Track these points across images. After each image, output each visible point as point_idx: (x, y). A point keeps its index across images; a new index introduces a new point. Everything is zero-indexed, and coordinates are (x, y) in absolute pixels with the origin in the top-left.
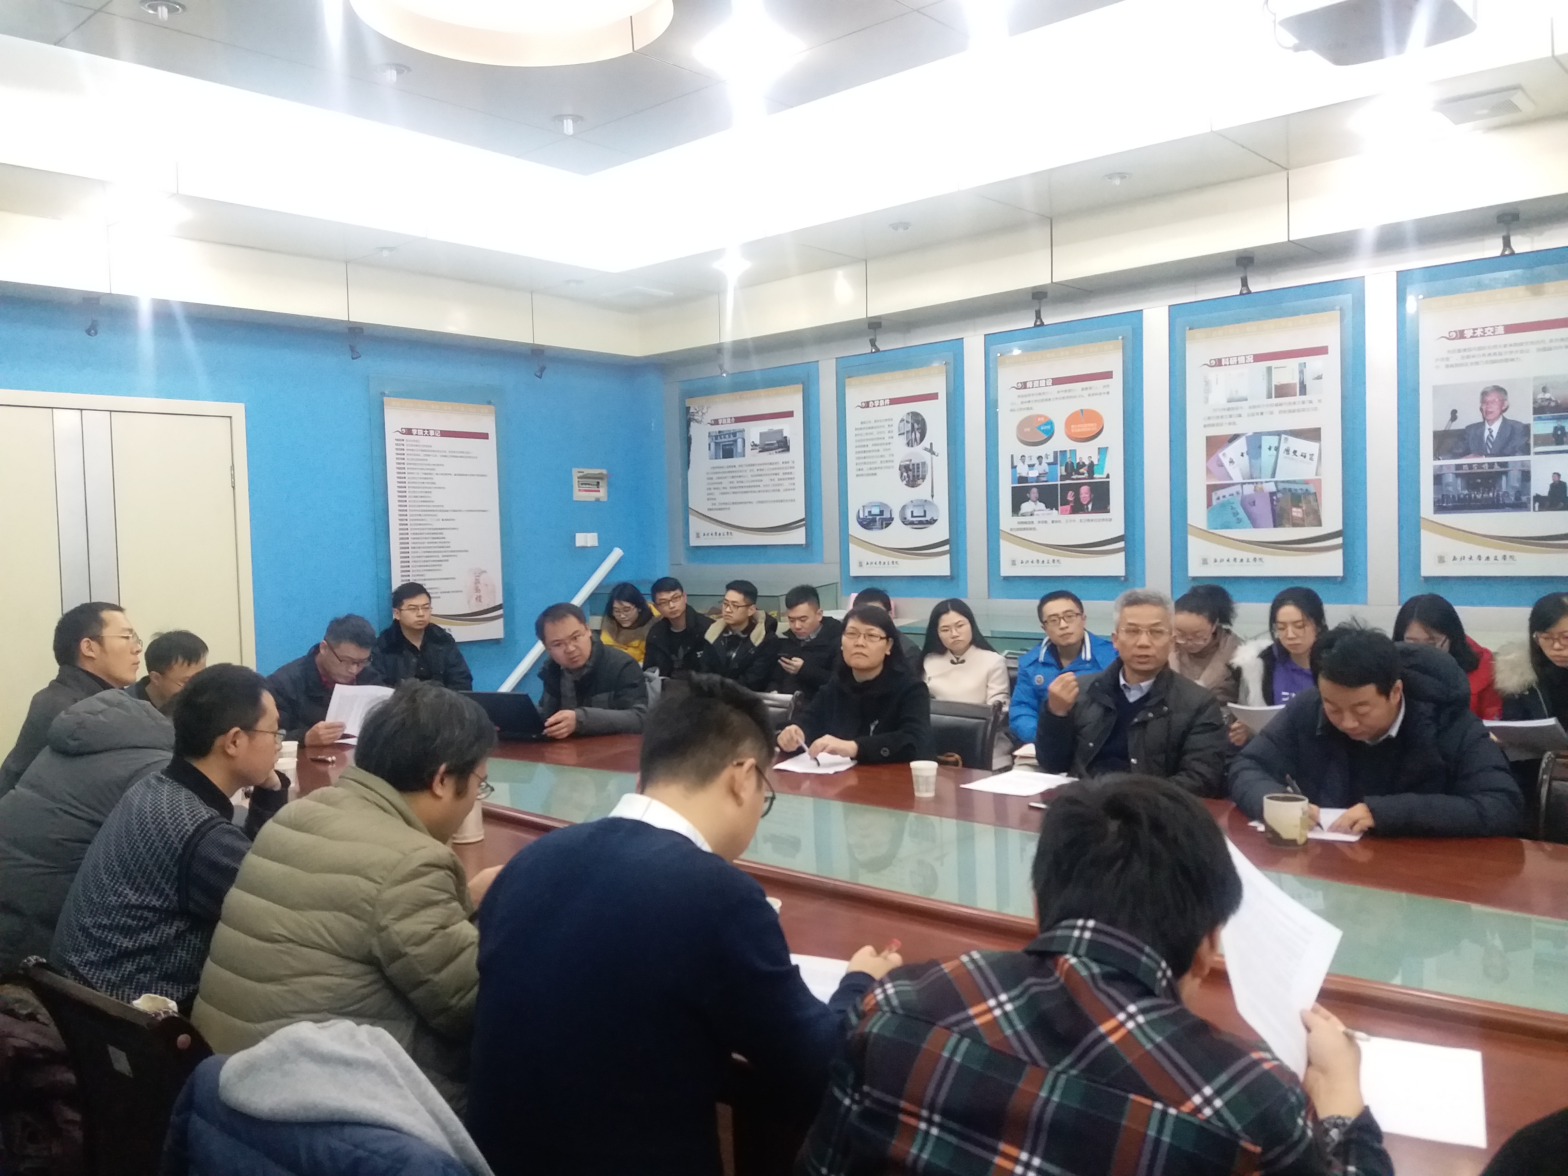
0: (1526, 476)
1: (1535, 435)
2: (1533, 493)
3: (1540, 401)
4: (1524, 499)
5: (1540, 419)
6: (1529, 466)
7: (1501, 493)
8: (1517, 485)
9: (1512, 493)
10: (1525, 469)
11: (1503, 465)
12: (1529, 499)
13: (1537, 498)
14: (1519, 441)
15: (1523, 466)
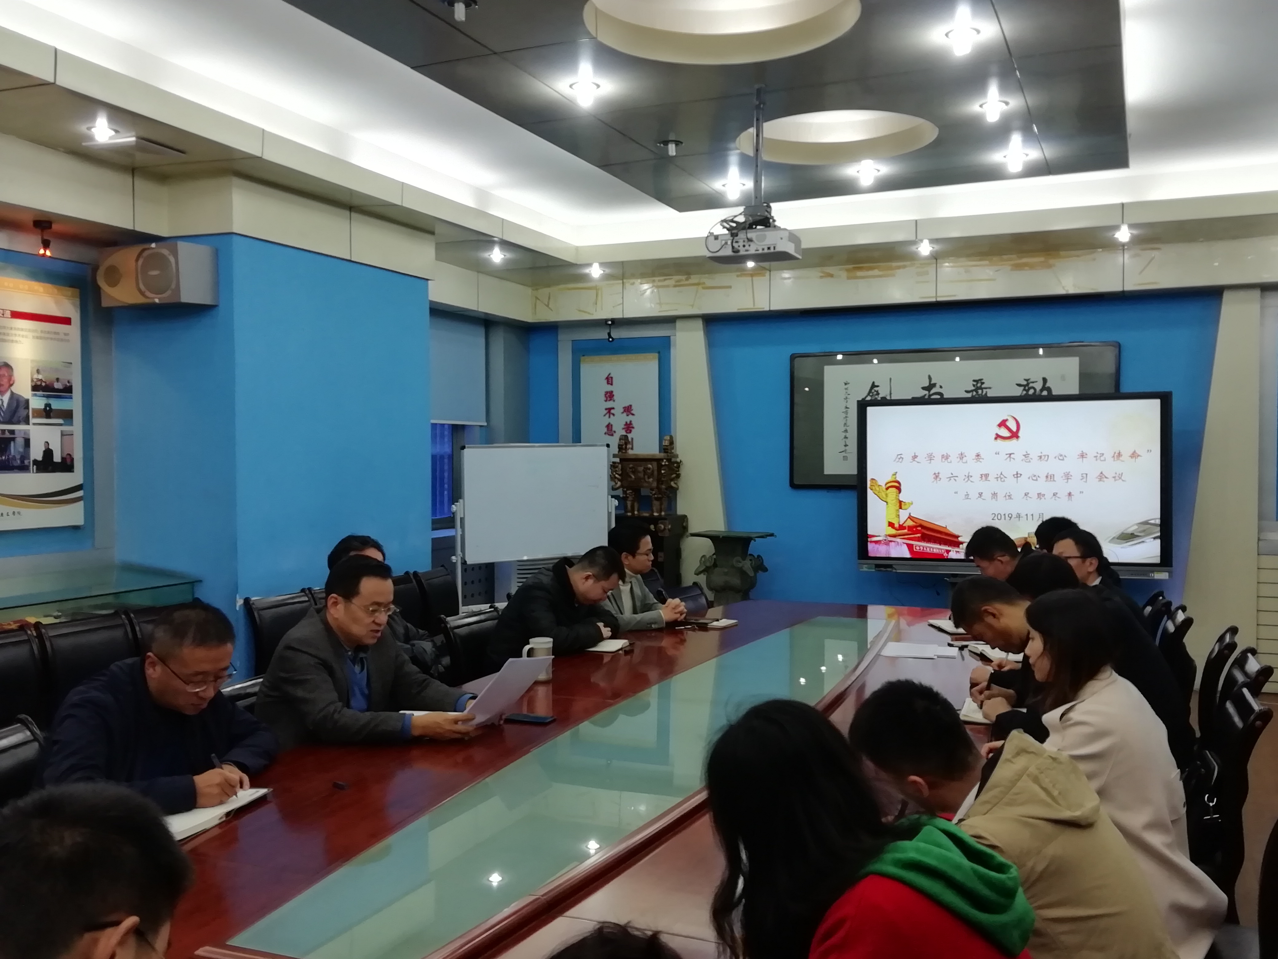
0: (27, 442)
1: (33, 409)
2: (32, 459)
3: (35, 380)
4: (26, 462)
5: (35, 395)
6: (29, 435)
7: (10, 457)
8: (21, 450)
9: (18, 457)
10: (26, 437)
11: (12, 432)
12: (30, 462)
13: (35, 462)
14: (22, 413)
15: (25, 433)
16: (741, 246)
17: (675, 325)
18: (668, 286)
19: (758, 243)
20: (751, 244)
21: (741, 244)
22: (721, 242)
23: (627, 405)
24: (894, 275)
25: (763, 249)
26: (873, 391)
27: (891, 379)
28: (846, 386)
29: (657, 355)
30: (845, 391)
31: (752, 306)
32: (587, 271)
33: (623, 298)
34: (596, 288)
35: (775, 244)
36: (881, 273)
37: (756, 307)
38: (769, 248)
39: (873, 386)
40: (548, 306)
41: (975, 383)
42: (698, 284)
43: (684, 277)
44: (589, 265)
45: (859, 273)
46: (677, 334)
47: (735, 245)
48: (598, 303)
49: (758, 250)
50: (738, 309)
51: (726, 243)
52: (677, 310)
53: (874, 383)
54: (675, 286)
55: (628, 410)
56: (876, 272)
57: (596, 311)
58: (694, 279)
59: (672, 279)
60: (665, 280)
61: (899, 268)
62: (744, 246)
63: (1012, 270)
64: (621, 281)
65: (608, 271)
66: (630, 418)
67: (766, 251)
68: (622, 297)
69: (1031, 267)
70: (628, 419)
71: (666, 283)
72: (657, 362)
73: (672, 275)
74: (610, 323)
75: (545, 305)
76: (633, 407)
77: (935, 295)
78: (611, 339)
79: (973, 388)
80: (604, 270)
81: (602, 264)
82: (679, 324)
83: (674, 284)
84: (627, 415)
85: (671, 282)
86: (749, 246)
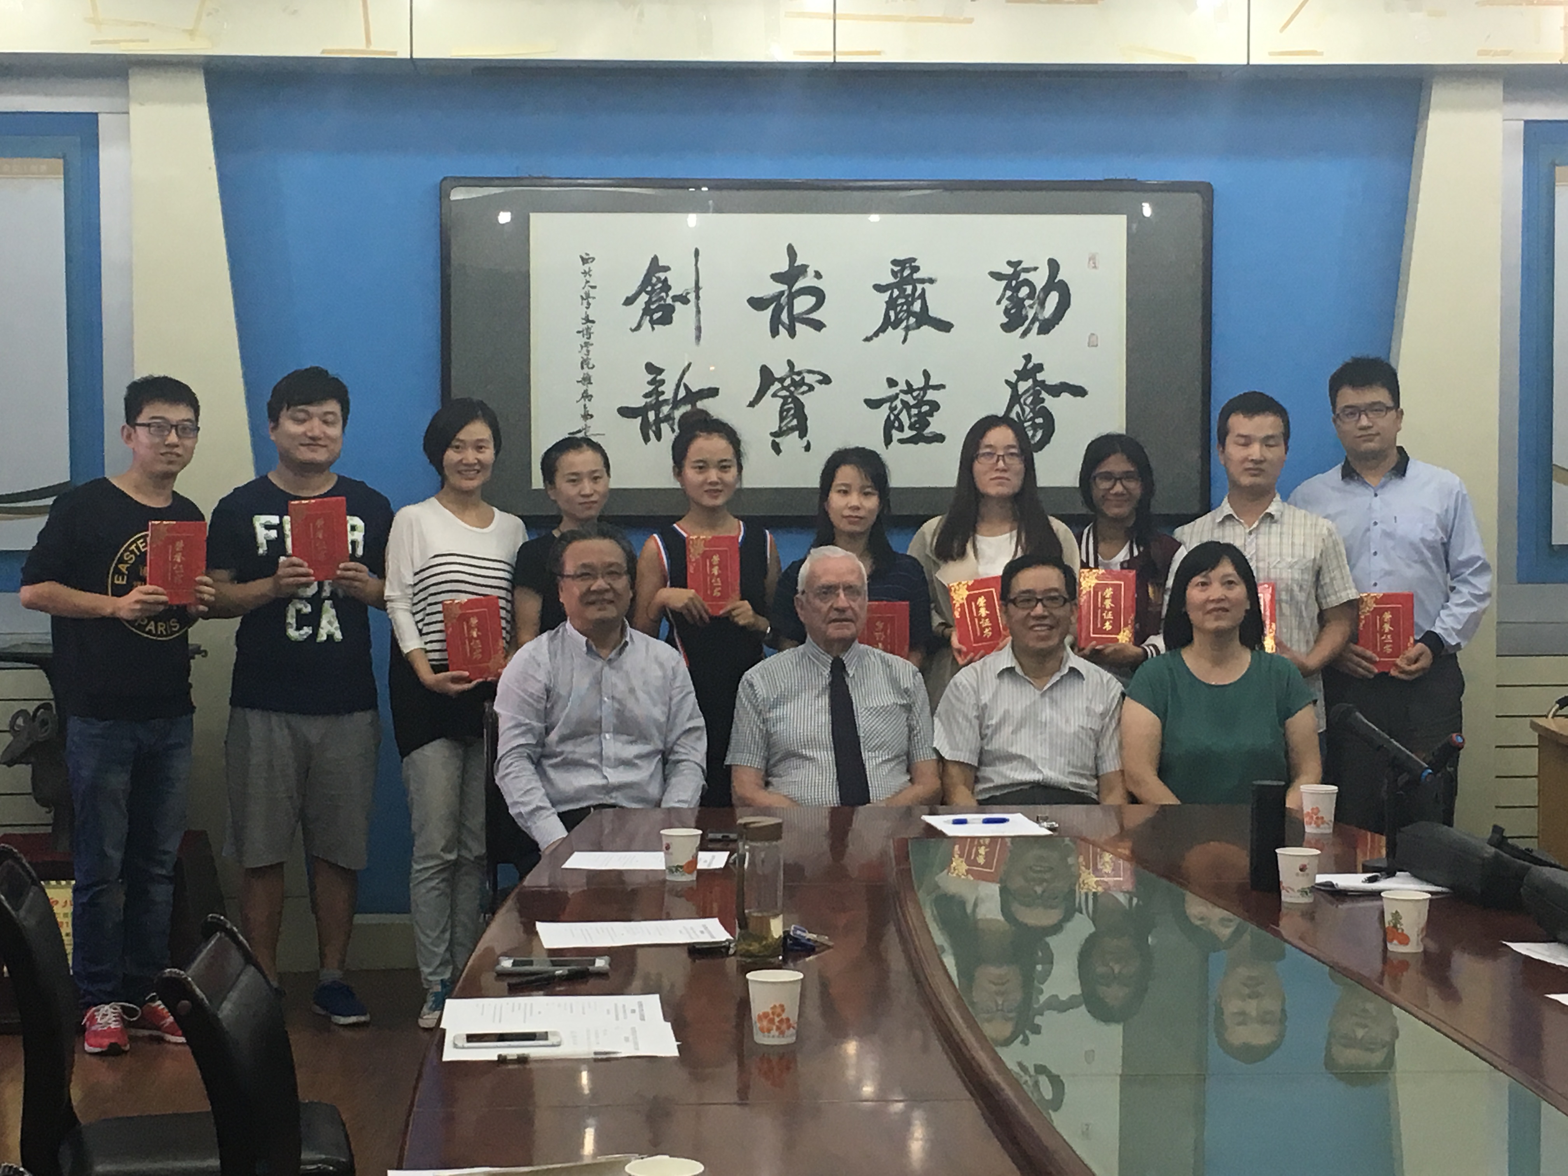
17: (127, 83)
26: (654, 280)
27: (697, 253)
28: (586, 267)
29: (61, 164)
30: (582, 279)
31: (362, 46)
37: (372, 48)
39: (655, 266)
41: (896, 269)
46: (134, 108)
50: (323, 52)
53: (655, 259)
63: (1010, 1)
72: (62, 182)
77: (832, 49)
79: (891, 280)
82: (138, 83)
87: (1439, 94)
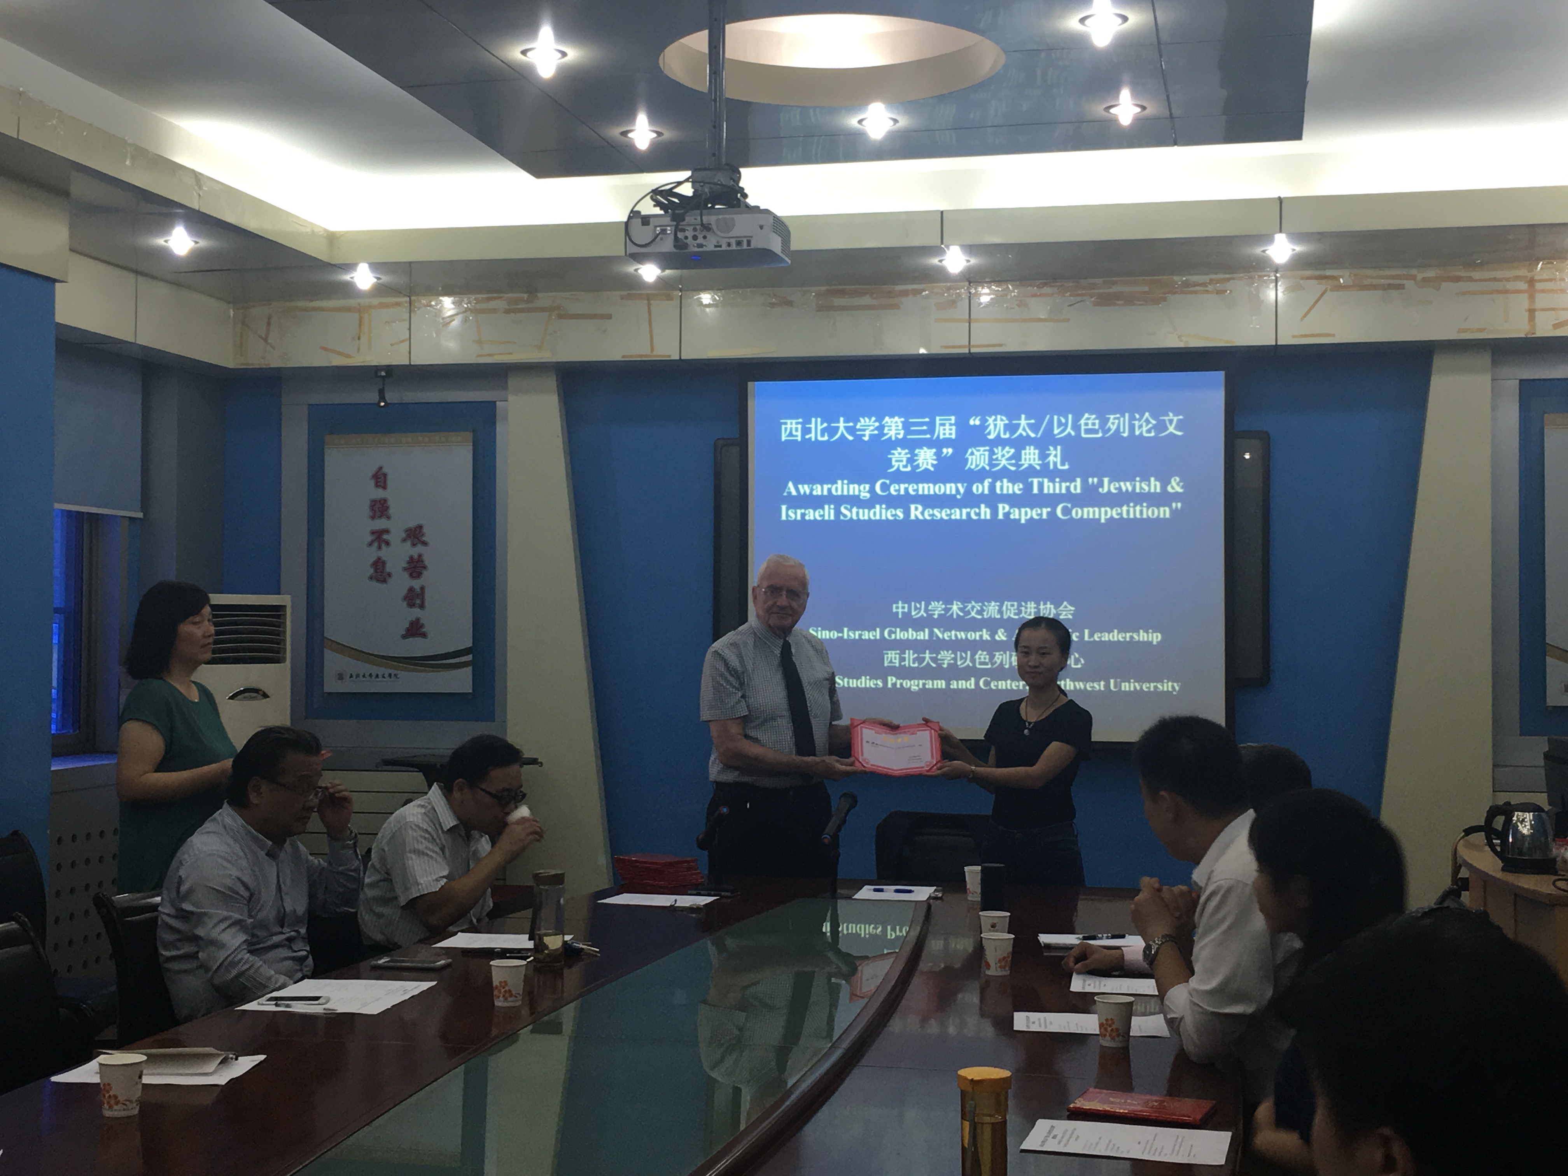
16: (690, 238)
17: (506, 382)
18: (494, 311)
19: (719, 233)
20: (708, 235)
21: (690, 234)
22: (655, 230)
23: (412, 524)
24: (896, 307)
25: (729, 245)
29: (469, 435)
31: (649, 353)
32: (347, 277)
33: (410, 329)
34: (360, 310)
35: (752, 237)
36: (874, 302)
37: (655, 353)
38: (739, 243)
40: (265, 340)
42: (550, 309)
43: (525, 296)
44: (350, 267)
45: (838, 301)
46: (511, 398)
47: (680, 235)
48: (362, 338)
49: (720, 246)
50: (623, 357)
51: (663, 231)
52: (511, 354)
54: (507, 311)
55: (415, 535)
56: (866, 300)
57: (359, 350)
58: (544, 299)
59: (501, 297)
60: (489, 299)
61: (905, 293)
62: (695, 238)
63: (1096, 304)
64: (408, 299)
65: (385, 279)
66: (420, 549)
67: (734, 247)
68: (408, 326)
69: (1130, 300)
70: (415, 552)
71: (492, 304)
72: (471, 447)
73: (502, 292)
74: (383, 374)
75: (261, 337)
76: (424, 530)
77: (967, 344)
78: (382, 404)
80: (379, 276)
81: (375, 267)
82: (512, 382)
83: (507, 307)
84: (414, 545)
85: (500, 304)
86: (705, 237)
87: (1439, 362)
